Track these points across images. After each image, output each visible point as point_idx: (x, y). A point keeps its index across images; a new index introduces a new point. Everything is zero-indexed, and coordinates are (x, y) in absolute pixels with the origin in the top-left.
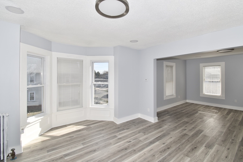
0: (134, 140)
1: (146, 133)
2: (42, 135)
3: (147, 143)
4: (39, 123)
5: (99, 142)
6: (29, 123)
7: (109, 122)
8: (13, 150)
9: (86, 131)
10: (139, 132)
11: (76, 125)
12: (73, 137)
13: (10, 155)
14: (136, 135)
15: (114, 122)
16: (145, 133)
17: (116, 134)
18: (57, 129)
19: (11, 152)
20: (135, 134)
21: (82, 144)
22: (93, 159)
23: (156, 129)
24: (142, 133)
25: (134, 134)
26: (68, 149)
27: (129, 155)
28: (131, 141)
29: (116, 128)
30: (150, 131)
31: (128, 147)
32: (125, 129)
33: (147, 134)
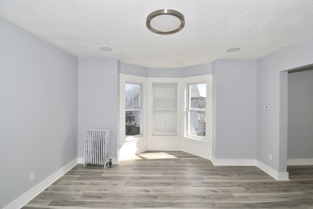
0: (224, 191)
1: (251, 190)
2: (137, 154)
3: (241, 203)
4: (136, 143)
5: (179, 177)
6: (126, 141)
7: (204, 159)
8: (110, 160)
9: (173, 162)
10: (239, 186)
11: (168, 154)
12: (159, 163)
13: (108, 163)
14: (232, 187)
15: (211, 162)
16: (248, 189)
17: (203, 176)
18: (151, 153)
19: (110, 161)
20: (231, 185)
21: (162, 173)
22: (163, 191)
23: (272, 191)
24: (243, 188)
25: (229, 185)
26: (148, 173)
27: (203, 206)
28: (218, 191)
29: (209, 170)
30: (259, 189)
31: (209, 196)
32: (220, 174)
33: (252, 192)
